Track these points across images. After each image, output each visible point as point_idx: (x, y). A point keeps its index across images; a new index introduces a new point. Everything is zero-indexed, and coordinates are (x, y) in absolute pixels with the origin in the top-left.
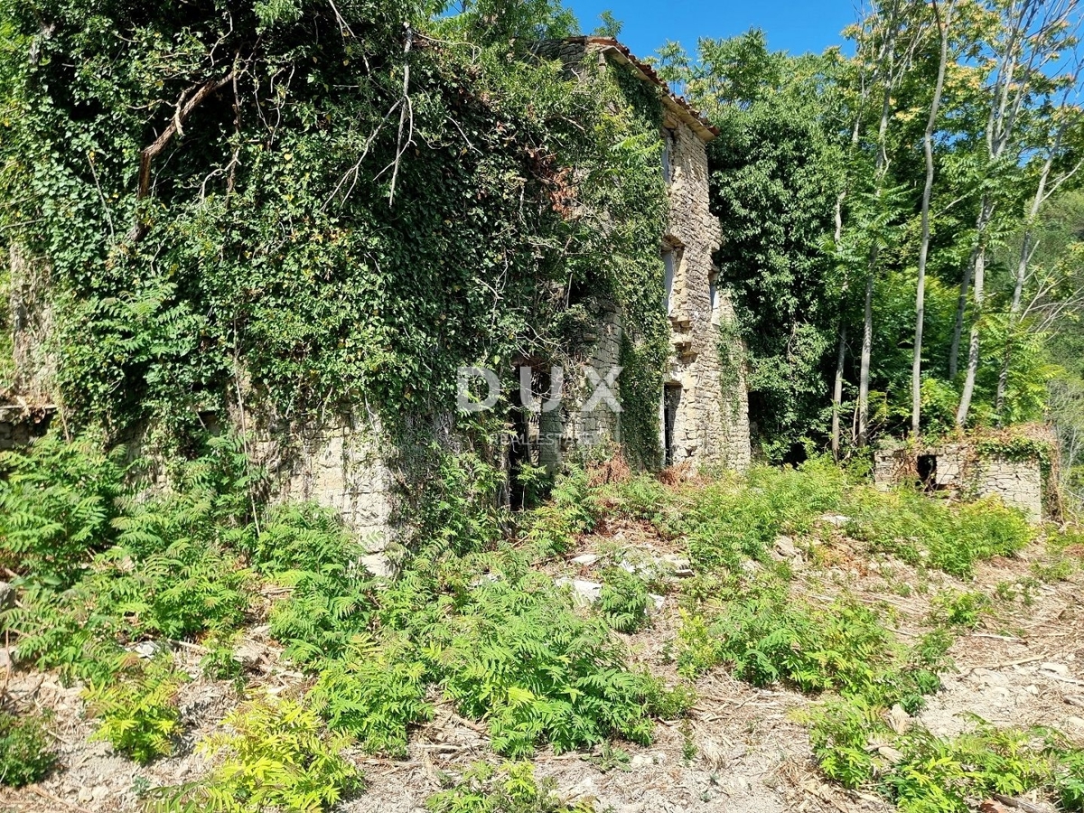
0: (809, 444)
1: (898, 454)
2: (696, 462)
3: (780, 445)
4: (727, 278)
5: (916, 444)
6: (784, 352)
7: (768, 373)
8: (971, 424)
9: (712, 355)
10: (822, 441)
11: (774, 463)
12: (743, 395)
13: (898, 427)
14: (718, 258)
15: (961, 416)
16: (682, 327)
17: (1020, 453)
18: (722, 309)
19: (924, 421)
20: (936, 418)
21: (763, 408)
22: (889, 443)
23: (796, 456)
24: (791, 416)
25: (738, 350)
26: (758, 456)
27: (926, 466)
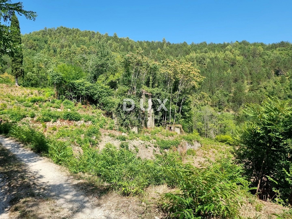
0: (160, 124)
1: (168, 126)
2: (149, 126)
3: (157, 124)
4: (153, 108)
5: (170, 126)
6: (158, 114)
7: (156, 117)
8: (175, 124)
9: (151, 116)
10: (161, 124)
11: (157, 126)
12: (154, 119)
13: (169, 123)
14: (152, 106)
15: (174, 123)
16: (149, 114)
17: (178, 127)
18: (152, 111)
19: (171, 123)
20: (172, 123)
21: (156, 121)
22: (168, 125)
23: (159, 126)
24: (158, 121)
25: (154, 115)
26: (155, 125)
27: (170, 128)
